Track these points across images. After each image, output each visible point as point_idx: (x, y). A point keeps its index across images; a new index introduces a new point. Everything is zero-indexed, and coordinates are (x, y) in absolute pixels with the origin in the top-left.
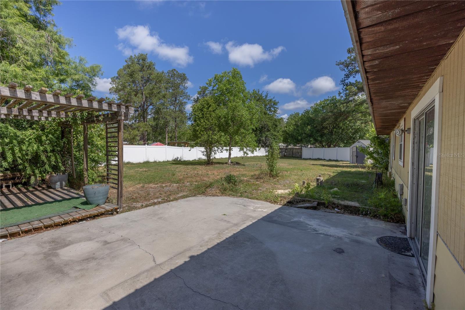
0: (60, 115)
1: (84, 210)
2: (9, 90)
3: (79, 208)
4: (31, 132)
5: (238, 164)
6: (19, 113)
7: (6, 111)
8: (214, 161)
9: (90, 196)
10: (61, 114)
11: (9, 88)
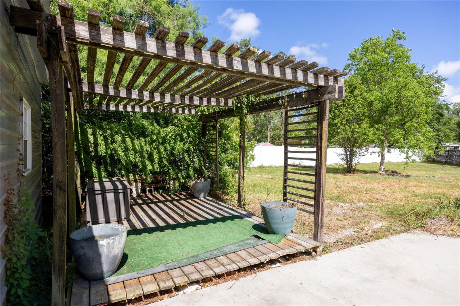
0: (219, 103)
1: (270, 242)
2: (211, 55)
3: (263, 239)
4: (171, 129)
5: (394, 173)
6: (181, 101)
7: (170, 99)
8: (358, 167)
9: (275, 221)
10: (220, 101)
11: (211, 51)
